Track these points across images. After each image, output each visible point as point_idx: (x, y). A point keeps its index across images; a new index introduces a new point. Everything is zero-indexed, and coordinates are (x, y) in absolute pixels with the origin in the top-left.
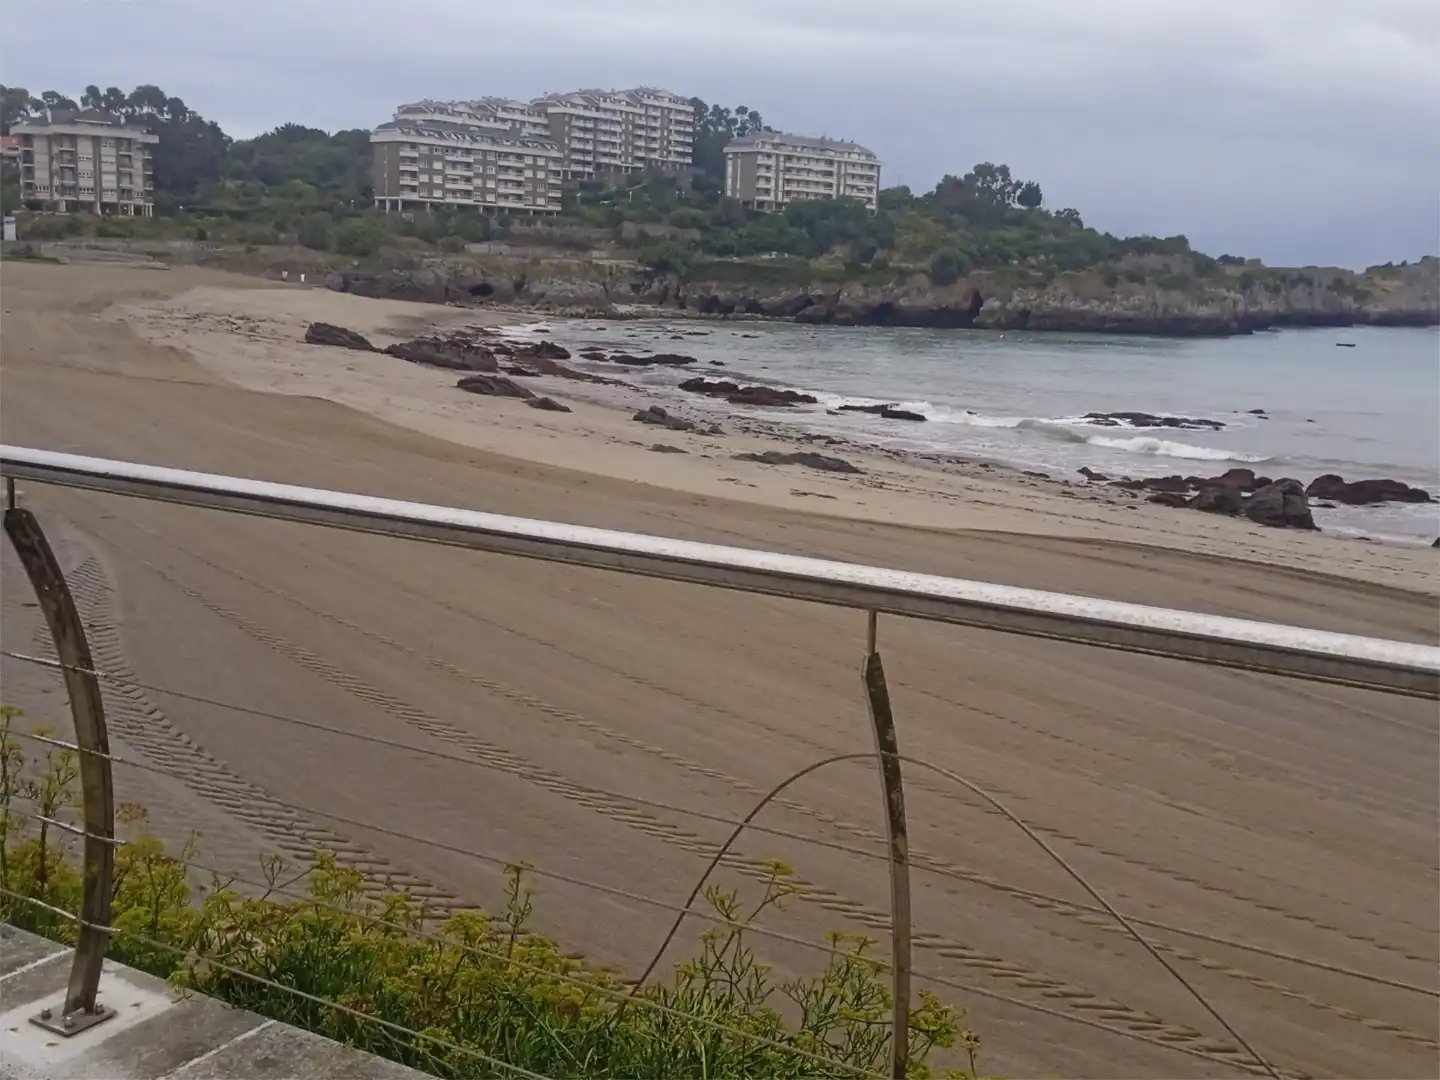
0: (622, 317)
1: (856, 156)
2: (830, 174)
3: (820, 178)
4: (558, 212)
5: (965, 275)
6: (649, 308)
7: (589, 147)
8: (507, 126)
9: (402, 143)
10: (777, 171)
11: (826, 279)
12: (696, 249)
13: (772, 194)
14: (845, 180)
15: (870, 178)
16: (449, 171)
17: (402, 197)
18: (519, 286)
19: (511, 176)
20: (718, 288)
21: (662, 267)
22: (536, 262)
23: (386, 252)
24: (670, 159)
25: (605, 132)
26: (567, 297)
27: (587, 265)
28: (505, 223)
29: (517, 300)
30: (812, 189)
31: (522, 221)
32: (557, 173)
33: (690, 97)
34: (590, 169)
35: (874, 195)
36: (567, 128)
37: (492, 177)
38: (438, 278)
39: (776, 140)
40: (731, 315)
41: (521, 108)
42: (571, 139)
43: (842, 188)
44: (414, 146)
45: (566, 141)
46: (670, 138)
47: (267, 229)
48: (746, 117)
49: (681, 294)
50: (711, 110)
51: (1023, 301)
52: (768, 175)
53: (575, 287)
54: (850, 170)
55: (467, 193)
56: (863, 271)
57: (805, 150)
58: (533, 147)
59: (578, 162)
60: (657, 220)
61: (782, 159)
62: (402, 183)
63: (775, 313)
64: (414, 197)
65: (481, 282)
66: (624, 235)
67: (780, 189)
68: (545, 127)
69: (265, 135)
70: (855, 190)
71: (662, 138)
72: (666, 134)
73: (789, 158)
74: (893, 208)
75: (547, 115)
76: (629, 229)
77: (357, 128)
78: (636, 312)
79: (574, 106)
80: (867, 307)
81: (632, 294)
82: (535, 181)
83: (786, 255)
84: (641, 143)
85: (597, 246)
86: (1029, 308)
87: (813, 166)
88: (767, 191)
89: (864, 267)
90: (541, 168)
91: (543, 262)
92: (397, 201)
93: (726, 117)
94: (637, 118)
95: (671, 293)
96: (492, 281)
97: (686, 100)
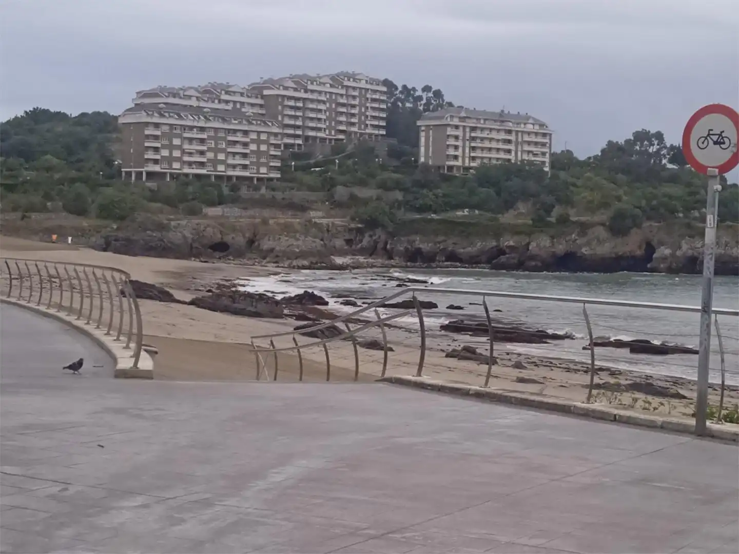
0: (341, 268)
1: (531, 126)
2: (509, 142)
3: (501, 146)
4: (278, 179)
5: (639, 226)
6: (361, 259)
7: (299, 123)
8: (230, 107)
9: (147, 124)
10: (464, 140)
11: (515, 231)
12: (399, 208)
13: (460, 159)
14: (522, 146)
15: (544, 145)
16: (186, 146)
17: (146, 169)
18: (251, 242)
19: (239, 149)
20: (422, 242)
21: (372, 224)
22: (265, 222)
23: (140, 217)
24: (367, 131)
25: (312, 110)
26: (294, 252)
27: (307, 223)
28: (234, 188)
29: (249, 255)
30: (494, 155)
31: (249, 187)
32: (277, 146)
33: (382, 79)
34: (300, 142)
35: (547, 159)
36: (280, 108)
37: (222, 151)
38: (184, 237)
39: (463, 114)
40: (434, 265)
41: (241, 91)
42: (284, 116)
43: (519, 154)
44: (157, 125)
45: (280, 118)
46: (367, 113)
47: (36, 199)
48: (431, 95)
49: (388, 247)
50: (400, 89)
51: (691, 249)
52: (457, 143)
53: (300, 243)
54: (526, 138)
55: (202, 165)
56: (549, 224)
57: (487, 122)
58: (257, 124)
59: (289, 136)
60: (362, 183)
61: (468, 130)
62: (146, 157)
63: (473, 261)
64: (157, 168)
65: (220, 240)
66: (337, 197)
67: (467, 155)
68: (261, 106)
69: (16, 118)
70: (531, 155)
71: (361, 114)
72: (363, 110)
73: (473, 129)
74: (564, 169)
75: (263, 97)
76: (341, 192)
77: (97, 110)
78: (353, 263)
79: (286, 88)
80: (554, 255)
81: (346, 247)
82: (258, 153)
83: (477, 212)
84: (343, 119)
85: (314, 207)
86: (696, 254)
87: (494, 135)
88: (456, 157)
89: (550, 221)
90: (264, 142)
91: (271, 222)
92: (141, 173)
93: (413, 95)
94: (339, 97)
95: (380, 246)
96: (228, 239)
97: (379, 81)
